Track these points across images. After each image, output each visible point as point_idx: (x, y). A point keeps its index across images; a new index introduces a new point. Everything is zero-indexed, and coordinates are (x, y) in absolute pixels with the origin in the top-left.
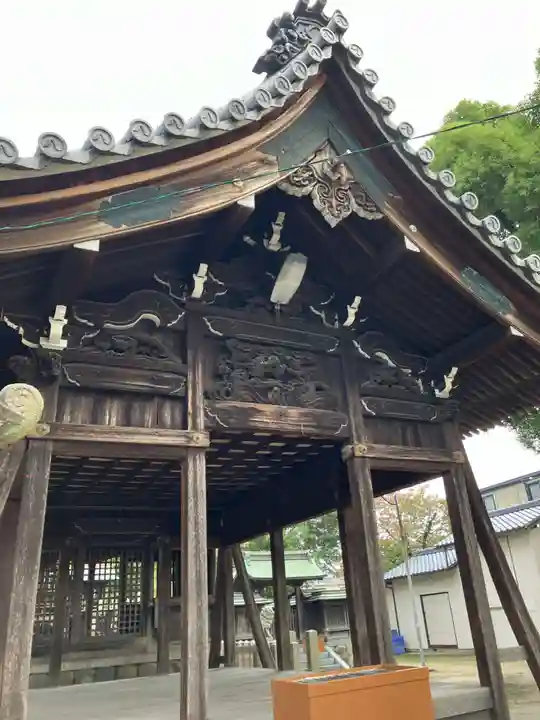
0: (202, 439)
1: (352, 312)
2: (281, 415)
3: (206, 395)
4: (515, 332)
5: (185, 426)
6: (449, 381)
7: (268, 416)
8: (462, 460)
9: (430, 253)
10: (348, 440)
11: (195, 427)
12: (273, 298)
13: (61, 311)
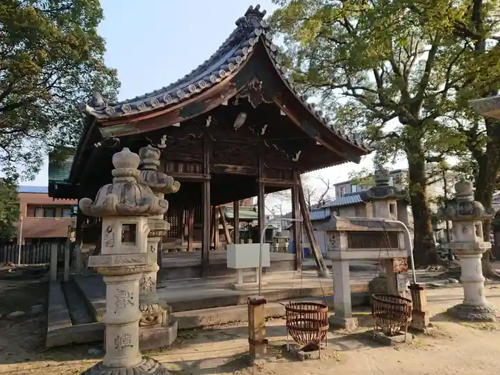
0: (209, 177)
1: (263, 130)
2: (236, 168)
3: (210, 163)
4: (318, 143)
5: (203, 173)
6: (298, 156)
7: (230, 168)
8: (298, 184)
9: (290, 115)
10: (258, 177)
11: (207, 173)
12: (235, 125)
13: (165, 136)
